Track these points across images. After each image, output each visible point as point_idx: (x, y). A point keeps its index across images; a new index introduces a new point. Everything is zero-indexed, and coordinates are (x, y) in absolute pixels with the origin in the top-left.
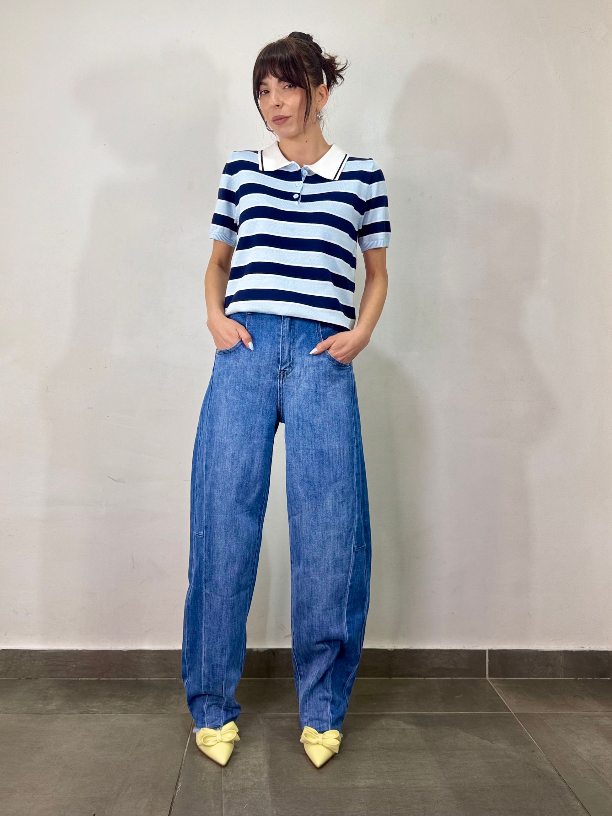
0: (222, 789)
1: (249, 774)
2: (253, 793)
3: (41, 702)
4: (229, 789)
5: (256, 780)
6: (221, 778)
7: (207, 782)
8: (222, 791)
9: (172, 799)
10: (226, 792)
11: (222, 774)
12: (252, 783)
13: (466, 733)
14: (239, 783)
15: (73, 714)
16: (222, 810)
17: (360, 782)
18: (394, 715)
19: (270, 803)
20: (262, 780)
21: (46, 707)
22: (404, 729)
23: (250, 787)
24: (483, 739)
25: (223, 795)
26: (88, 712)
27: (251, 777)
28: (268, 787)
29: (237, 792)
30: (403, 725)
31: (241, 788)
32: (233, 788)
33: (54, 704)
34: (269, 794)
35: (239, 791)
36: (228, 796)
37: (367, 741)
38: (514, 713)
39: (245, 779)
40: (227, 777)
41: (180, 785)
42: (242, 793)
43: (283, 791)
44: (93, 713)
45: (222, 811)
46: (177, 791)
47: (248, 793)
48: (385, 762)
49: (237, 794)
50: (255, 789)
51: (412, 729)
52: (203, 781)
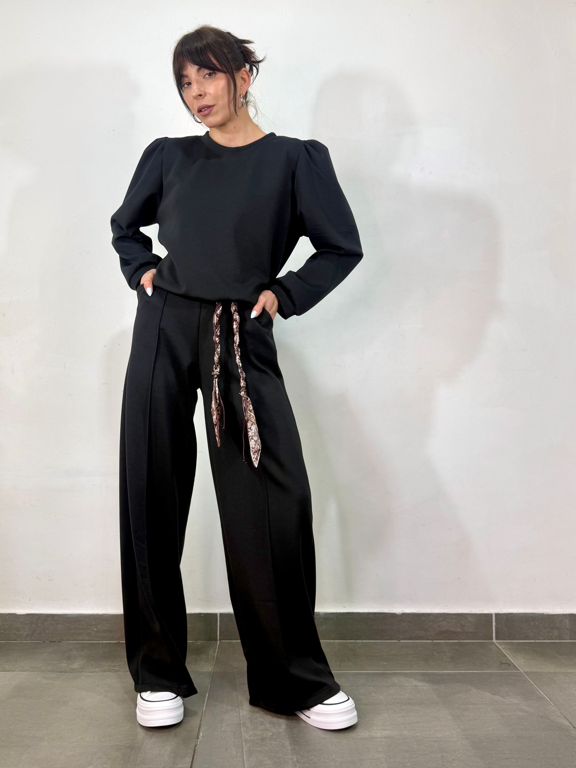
0: (242, 739)
1: (268, 726)
2: (272, 742)
3: (65, 662)
4: (249, 739)
5: (274, 731)
6: (241, 729)
7: (227, 733)
8: (242, 740)
9: (194, 747)
10: (246, 740)
11: (242, 725)
12: (271, 734)
13: (478, 690)
14: (259, 733)
15: (96, 672)
16: (243, 756)
17: (376, 733)
18: (405, 673)
19: (290, 751)
20: (281, 730)
21: (70, 666)
22: (416, 686)
23: (269, 737)
24: (495, 695)
25: (244, 744)
26: (110, 671)
27: (270, 728)
28: (287, 736)
29: (257, 741)
30: (415, 683)
31: (261, 738)
32: (253, 738)
33: (77, 664)
34: (288, 743)
35: (259, 740)
36: (248, 745)
37: (381, 696)
38: (524, 672)
39: (264, 730)
40: (246, 727)
41: (201, 734)
42: (262, 742)
43: (302, 741)
44: (114, 671)
45: (244, 758)
46: (199, 740)
47: (268, 742)
48: (400, 715)
49: (257, 743)
50: (274, 739)
51: (424, 686)
52: (223, 731)
